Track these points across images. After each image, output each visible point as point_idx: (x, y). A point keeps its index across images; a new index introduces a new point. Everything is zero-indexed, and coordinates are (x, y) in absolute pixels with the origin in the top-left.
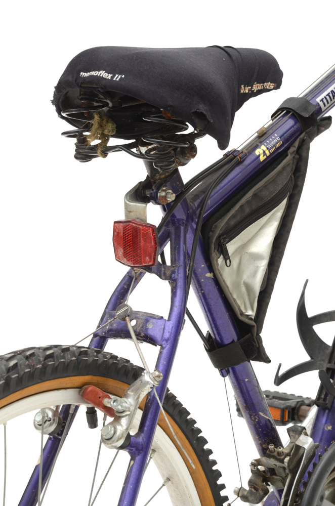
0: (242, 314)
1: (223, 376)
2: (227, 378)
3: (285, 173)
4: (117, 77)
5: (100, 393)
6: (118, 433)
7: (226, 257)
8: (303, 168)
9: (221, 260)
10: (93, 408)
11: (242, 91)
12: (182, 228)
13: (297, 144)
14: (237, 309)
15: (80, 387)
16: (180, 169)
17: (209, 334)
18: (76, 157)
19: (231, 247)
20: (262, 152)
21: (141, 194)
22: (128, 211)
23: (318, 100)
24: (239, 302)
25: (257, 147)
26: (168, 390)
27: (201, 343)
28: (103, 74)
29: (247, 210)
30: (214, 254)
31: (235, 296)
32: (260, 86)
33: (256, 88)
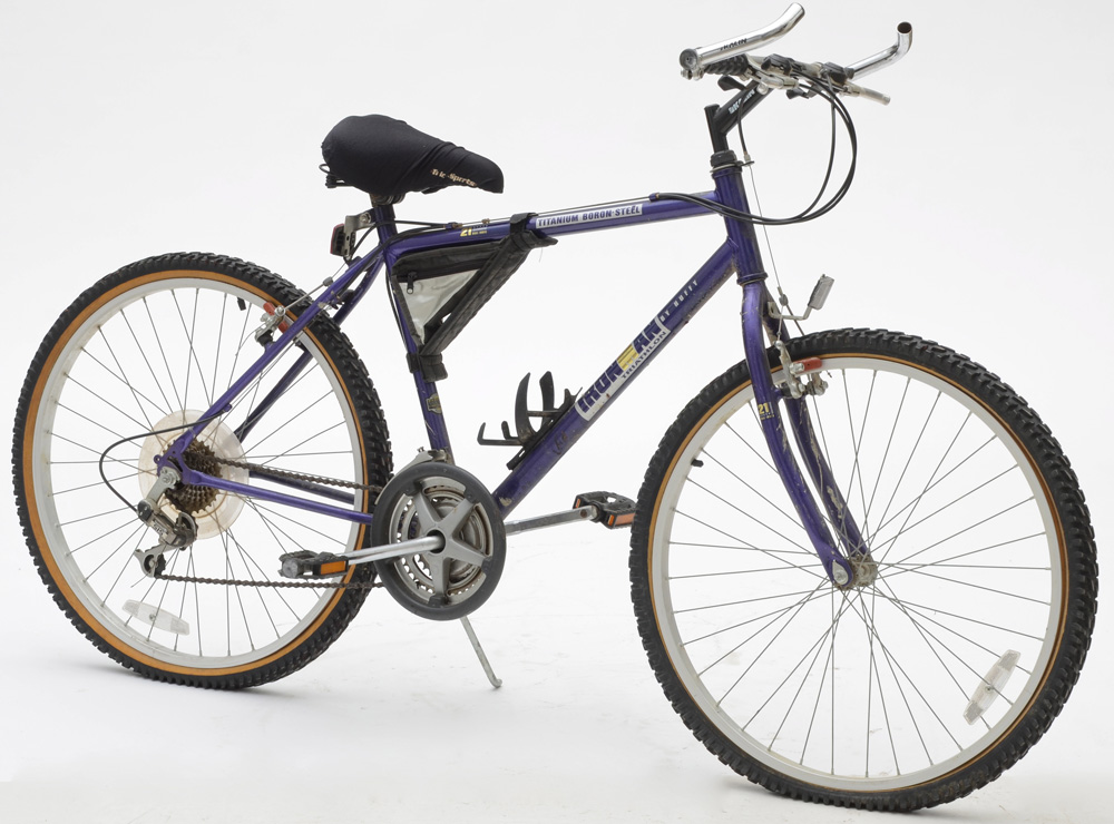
0: (415, 335)
7: (411, 286)
11: (435, 174)
29: (436, 264)
31: (415, 320)
32: (459, 179)
33: (453, 177)
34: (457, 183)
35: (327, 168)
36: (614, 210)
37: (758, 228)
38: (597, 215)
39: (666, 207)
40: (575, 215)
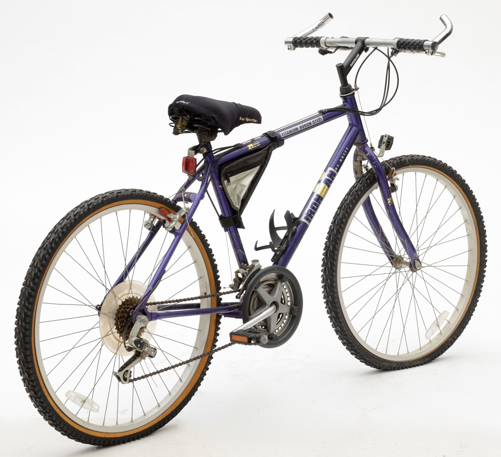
0: (234, 206)
1: (225, 231)
2: (227, 232)
3: (260, 157)
4: (187, 103)
5: (167, 212)
6: (171, 226)
7: (229, 181)
8: (269, 157)
9: (226, 182)
10: (165, 220)
11: (240, 119)
12: (210, 165)
13: (267, 147)
14: (231, 203)
15: (159, 208)
16: (211, 142)
17: (221, 215)
18: (173, 133)
19: (232, 179)
20: (250, 147)
21: (196, 149)
22: (189, 153)
23: (280, 133)
24: (233, 201)
25: (249, 144)
26: (193, 219)
27: (218, 217)
28: (183, 102)
29: (240, 166)
30: (223, 178)
31: (231, 198)
32: (250, 120)
33: (247, 119)
34: (249, 122)
35: (174, 125)
36: (311, 121)
37: (362, 117)
38: (305, 125)
39: (329, 115)
40: (296, 127)
